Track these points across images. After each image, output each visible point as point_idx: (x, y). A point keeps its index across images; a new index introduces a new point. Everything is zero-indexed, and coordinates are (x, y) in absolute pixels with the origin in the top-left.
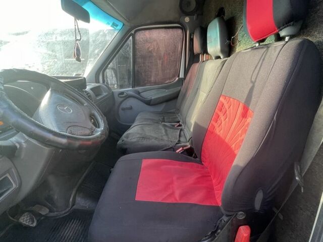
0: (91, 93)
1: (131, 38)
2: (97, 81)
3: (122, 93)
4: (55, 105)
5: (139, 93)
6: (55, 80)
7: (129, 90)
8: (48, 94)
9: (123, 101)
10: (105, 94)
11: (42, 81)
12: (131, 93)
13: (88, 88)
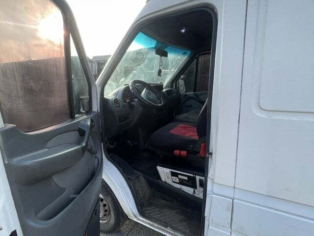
0: (166, 93)
1: (196, 59)
2: (172, 87)
3: (186, 95)
4: (147, 94)
5: (197, 96)
6: (149, 85)
7: (191, 93)
8: (145, 89)
9: (186, 100)
10: (175, 95)
11: (144, 84)
12: (192, 96)
13: (164, 90)
